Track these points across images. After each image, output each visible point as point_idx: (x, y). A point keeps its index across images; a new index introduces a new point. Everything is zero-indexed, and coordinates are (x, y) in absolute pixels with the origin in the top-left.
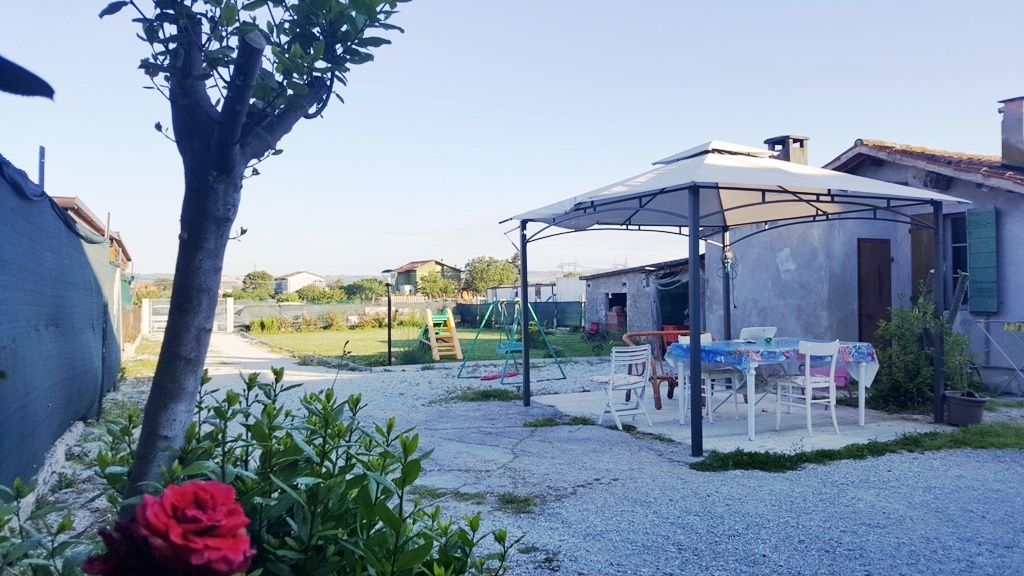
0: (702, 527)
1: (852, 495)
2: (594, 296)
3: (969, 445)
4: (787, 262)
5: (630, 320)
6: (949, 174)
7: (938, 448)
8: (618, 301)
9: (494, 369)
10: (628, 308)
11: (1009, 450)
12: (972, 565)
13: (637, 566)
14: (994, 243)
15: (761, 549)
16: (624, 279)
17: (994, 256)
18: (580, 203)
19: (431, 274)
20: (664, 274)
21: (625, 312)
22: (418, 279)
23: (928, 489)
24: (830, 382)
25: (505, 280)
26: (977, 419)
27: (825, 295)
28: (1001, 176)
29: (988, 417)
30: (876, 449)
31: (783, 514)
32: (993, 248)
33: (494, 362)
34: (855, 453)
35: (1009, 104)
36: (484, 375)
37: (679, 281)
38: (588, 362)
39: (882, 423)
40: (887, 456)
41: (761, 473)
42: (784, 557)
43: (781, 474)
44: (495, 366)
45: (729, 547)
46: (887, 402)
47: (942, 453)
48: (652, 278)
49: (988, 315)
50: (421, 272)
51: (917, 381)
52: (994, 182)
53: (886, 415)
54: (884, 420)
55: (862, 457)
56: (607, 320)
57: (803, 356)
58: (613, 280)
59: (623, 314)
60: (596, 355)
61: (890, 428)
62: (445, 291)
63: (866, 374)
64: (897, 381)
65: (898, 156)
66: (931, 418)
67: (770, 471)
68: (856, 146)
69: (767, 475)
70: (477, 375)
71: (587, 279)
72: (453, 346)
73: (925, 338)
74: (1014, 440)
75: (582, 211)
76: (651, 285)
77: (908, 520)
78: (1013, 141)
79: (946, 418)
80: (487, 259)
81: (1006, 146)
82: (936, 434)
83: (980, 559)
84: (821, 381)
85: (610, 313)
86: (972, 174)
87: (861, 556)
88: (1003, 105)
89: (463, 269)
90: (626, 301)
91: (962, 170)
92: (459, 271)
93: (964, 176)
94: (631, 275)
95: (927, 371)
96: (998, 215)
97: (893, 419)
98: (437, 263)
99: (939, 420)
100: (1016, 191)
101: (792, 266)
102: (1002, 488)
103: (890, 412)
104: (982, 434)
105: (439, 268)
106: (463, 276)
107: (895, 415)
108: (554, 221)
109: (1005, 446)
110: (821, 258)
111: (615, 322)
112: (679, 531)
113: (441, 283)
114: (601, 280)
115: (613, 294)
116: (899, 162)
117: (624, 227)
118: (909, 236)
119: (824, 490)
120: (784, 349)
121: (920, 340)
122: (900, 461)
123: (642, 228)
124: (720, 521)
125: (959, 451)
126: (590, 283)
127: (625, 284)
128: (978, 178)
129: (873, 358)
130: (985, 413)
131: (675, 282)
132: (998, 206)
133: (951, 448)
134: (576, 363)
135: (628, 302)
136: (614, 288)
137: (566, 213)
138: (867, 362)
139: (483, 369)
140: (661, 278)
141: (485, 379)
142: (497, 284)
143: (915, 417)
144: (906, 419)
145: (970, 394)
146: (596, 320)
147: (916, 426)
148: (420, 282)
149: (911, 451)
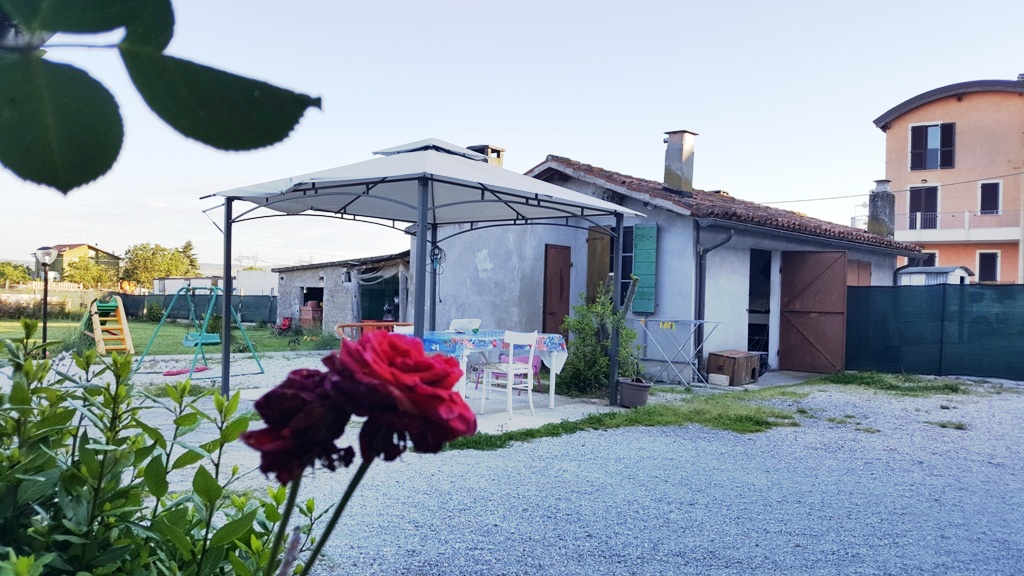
0: (432, 503)
1: (558, 467)
2: (288, 290)
3: (639, 423)
4: (485, 262)
5: (327, 315)
6: (623, 193)
7: (618, 426)
8: (314, 295)
9: (176, 365)
10: (325, 304)
11: (672, 427)
12: (668, 521)
13: (378, 546)
14: (654, 254)
15: (491, 520)
16: (321, 273)
17: (654, 265)
18: (301, 184)
19: (82, 260)
20: (366, 269)
21: (321, 307)
22: (65, 265)
23: (618, 460)
24: (529, 369)
25: (174, 272)
26: (643, 402)
27: (516, 294)
28: (664, 198)
29: (651, 401)
30: (568, 428)
31: (503, 486)
32: (654, 259)
33: (176, 357)
34: (552, 431)
35: (672, 135)
36: (165, 370)
37: (381, 277)
38: (284, 357)
39: (567, 406)
40: (578, 434)
41: (475, 452)
42: (513, 525)
43: (493, 452)
44: (177, 361)
45: (463, 520)
46: (569, 388)
47: (621, 430)
48: (354, 273)
49: (647, 315)
50: (69, 257)
51: (594, 370)
52: (658, 202)
53: (569, 399)
54: (569, 404)
55: (557, 434)
56: (301, 314)
57: (507, 345)
58: (309, 273)
59: (319, 309)
60: (292, 350)
61: (577, 410)
62: (98, 280)
63: (557, 362)
64: (578, 369)
65: (582, 173)
66: (606, 401)
67: (483, 449)
68: (547, 161)
69: (480, 453)
70: (158, 371)
71: (281, 271)
72: (123, 340)
73: (601, 332)
74: (673, 419)
75: (302, 193)
76: (352, 279)
77: (609, 487)
78: (674, 167)
79: (618, 402)
80: (153, 246)
81: (668, 173)
82: (614, 414)
83: (673, 516)
84: (521, 368)
85: (305, 308)
86: (642, 194)
87: (579, 519)
88: (667, 136)
89: (122, 257)
90: (322, 296)
91: (634, 190)
92: (118, 258)
93: (635, 195)
94: (329, 270)
95: (603, 361)
96: (659, 230)
97: (575, 402)
98: (90, 247)
99: (613, 403)
100: (675, 210)
101: (489, 266)
102: (674, 457)
103: (571, 396)
104: (649, 413)
105: (92, 253)
106: (122, 264)
107: (577, 399)
108: (266, 201)
109: (666, 424)
110: (515, 260)
111: (310, 317)
112: (412, 510)
113: (95, 270)
114: (296, 274)
115: (308, 289)
116: (583, 179)
117: (339, 215)
118: (586, 245)
119: (534, 464)
120: (492, 339)
121: (597, 334)
122: (589, 436)
123: (357, 218)
124: (448, 497)
125: (633, 428)
126: (283, 275)
127: (322, 278)
128: (646, 197)
129: (563, 348)
130: (649, 397)
131: (377, 278)
132: (659, 223)
133: (627, 425)
134: (270, 358)
135: (325, 298)
136: (311, 282)
137: (282, 194)
138: (558, 351)
139: (162, 364)
140: (363, 273)
141: (169, 374)
142: (163, 275)
143: (593, 400)
144: (586, 403)
145: (638, 380)
146: (288, 314)
147: (596, 408)
148: (67, 268)
149: (596, 429)
